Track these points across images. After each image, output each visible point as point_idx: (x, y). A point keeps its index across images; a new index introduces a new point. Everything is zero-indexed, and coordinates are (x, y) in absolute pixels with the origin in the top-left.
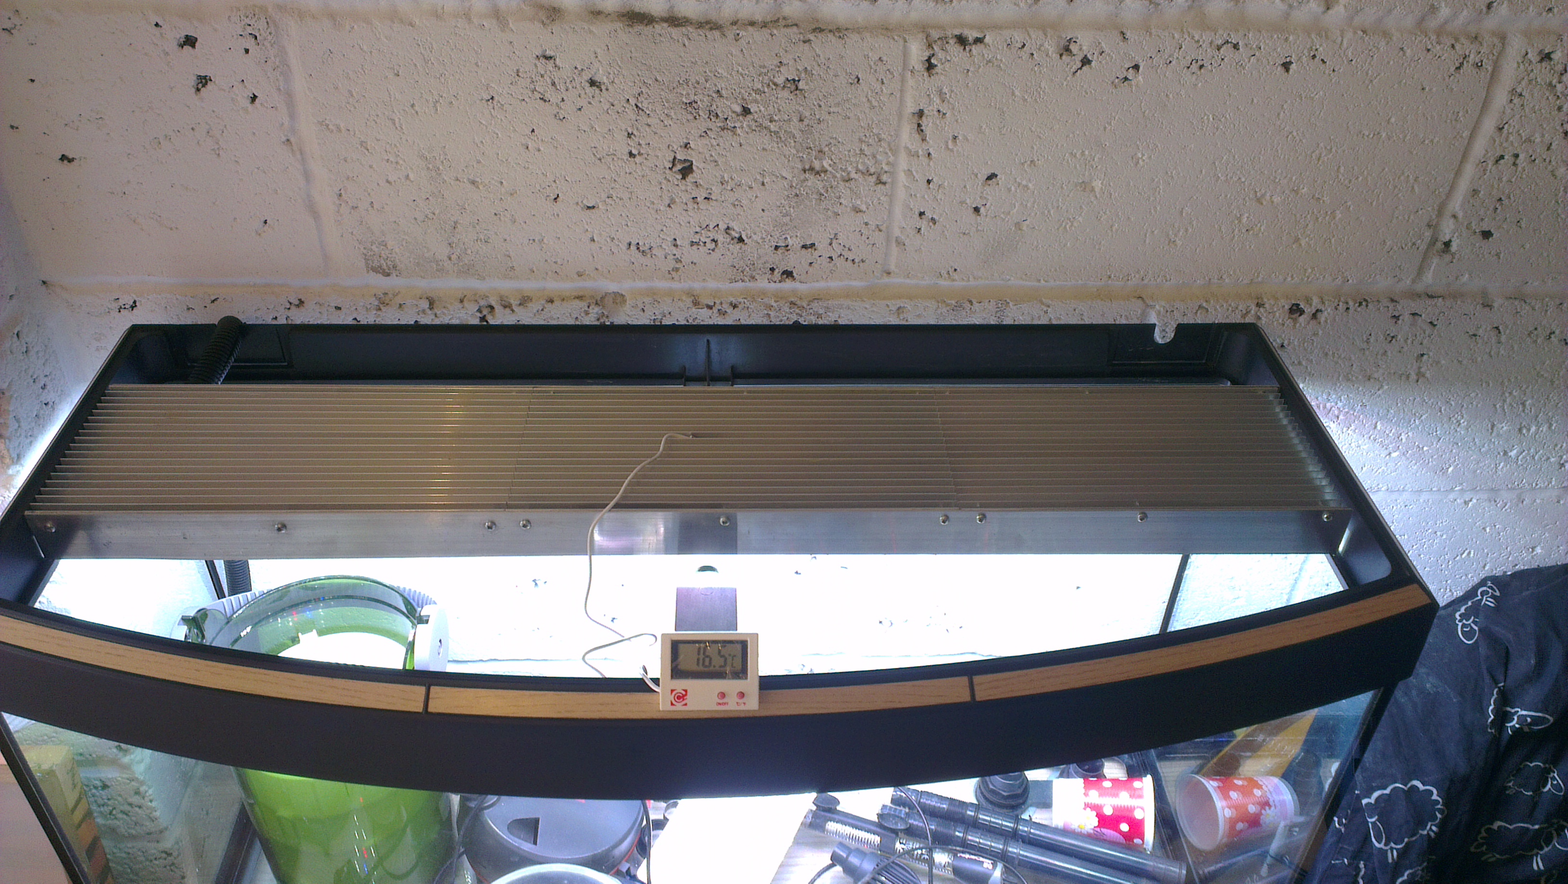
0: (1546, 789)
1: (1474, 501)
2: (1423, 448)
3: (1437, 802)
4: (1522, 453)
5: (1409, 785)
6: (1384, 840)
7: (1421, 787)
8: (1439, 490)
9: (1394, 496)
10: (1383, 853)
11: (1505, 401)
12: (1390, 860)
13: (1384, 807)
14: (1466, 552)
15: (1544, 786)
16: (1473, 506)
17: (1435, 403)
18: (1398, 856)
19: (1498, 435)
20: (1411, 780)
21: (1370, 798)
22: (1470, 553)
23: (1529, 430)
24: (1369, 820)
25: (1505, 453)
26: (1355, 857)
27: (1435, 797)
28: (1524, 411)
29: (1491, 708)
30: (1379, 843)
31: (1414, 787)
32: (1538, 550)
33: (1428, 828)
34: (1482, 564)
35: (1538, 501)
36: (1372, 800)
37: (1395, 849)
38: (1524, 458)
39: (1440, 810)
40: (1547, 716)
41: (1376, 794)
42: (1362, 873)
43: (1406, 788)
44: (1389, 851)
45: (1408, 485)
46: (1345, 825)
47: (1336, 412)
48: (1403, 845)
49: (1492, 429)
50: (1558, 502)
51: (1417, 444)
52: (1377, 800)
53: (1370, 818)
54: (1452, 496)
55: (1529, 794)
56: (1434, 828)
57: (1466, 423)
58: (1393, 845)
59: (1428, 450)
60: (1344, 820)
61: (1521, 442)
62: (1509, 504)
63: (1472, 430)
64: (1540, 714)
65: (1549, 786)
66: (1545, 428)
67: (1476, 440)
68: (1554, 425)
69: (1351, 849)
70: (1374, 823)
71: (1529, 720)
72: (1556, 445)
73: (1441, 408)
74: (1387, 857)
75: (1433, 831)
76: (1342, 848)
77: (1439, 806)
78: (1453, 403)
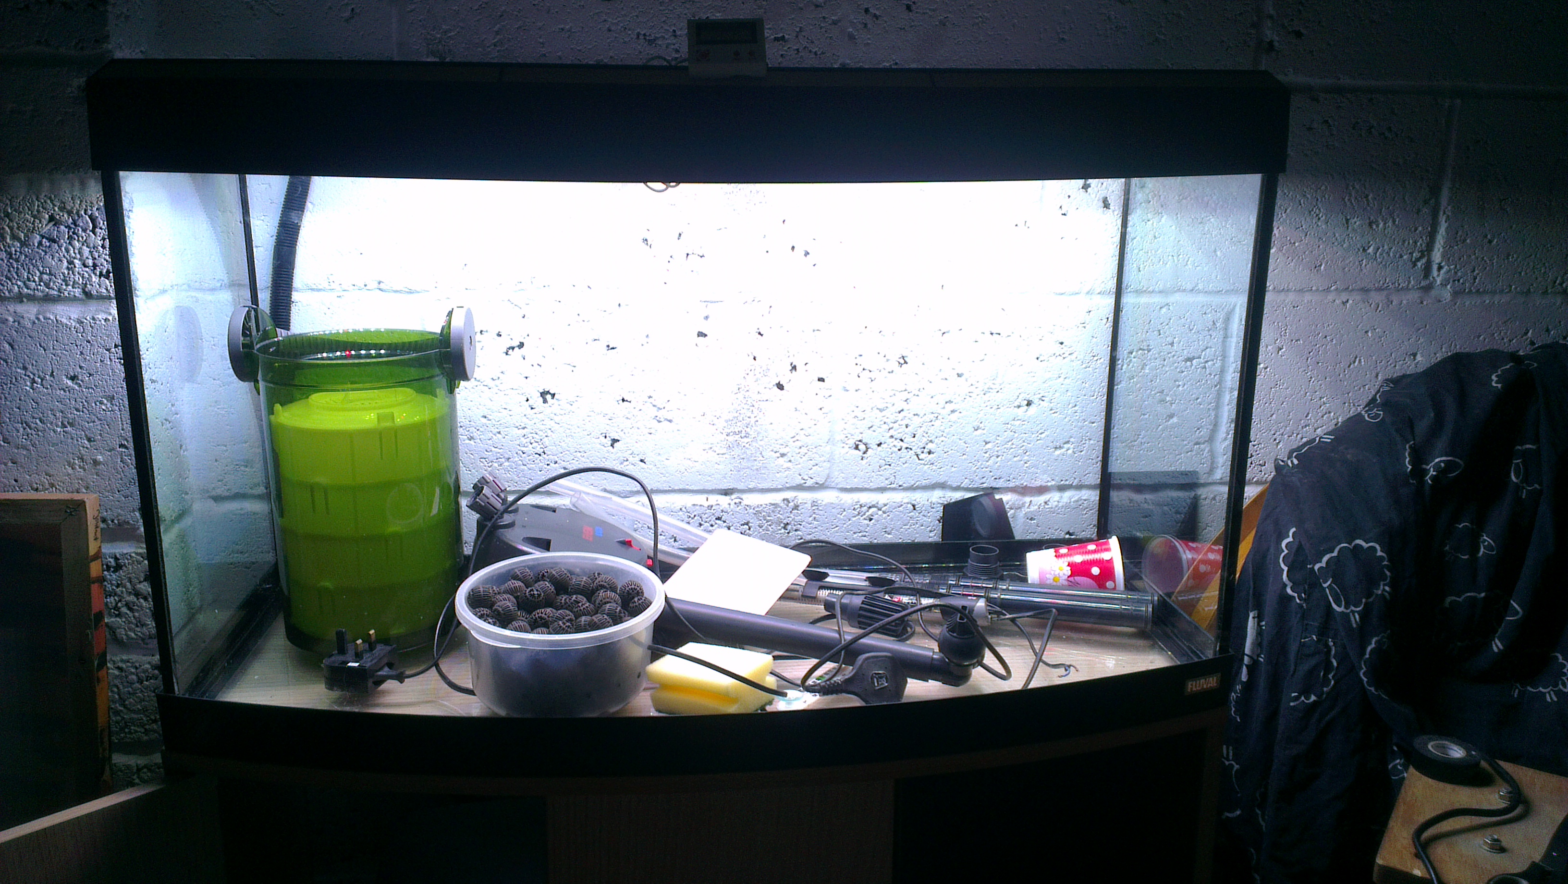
0: (1481, 553)
1: (1350, 302)
2: (1294, 243)
3: (1381, 558)
4: (1378, 249)
5: (1353, 544)
6: (1343, 603)
7: (1365, 545)
8: (1317, 290)
9: (1282, 296)
10: (1345, 616)
11: (1350, 195)
12: (1355, 626)
13: (1335, 569)
14: (1358, 359)
15: (1478, 550)
16: (1351, 306)
17: (1294, 196)
18: (1360, 617)
19: (1353, 229)
20: (1354, 540)
21: (1321, 562)
22: (1360, 360)
23: (1378, 226)
24: (1325, 585)
25: (1364, 250)
26: (1324, 631)
27: (1379, 553)
28: (1368, 205)
29: (1407, 460)
30: (1339, 606)
31: (1358, 546)
32: (1419, 358)
33: (1382, 587)
34: (1374, 374)
35: (1404, 302)
36: (1323, 564)
37: (1357, 612)
38: (1381, 254)
39: (1386, 566)
40: (1457, 460)
41: (1325, 559)
42: (1333, 652)
43: (1351, 547)
44: (1351, 614)
45: (1291, 284)
46: (1305, 600)
47: (1213, 205)
48: (1363, 606)
49: (1347, 223)
50: (1422, 303)
51: (1288, 238)
52: (1327, 563)
53: (1325, 583)
54: (1330, 297)
55: (1466, 557)
56: (1387, 588)
57: (1324, 217)
58: (1353, 608)
59: (1299, 246)
60: (1303, 595)
61: (1374, 239)
62: (1380, 306)
63: (1331, 224)
64: (1449, 458)
65: (1482, 549)
66: (1390, 224)
67: (1337, 235)
68: (1397, 220)
69: (1316, 624)
70: (1330, 587)
71: (1443, 465)
72: (1404, 241)
73: (1300, 201)
74: (1350, 621)
75: (1387, 591)
76: (1307, 624)
77: (1386, 563)
78: (1309, 196)
